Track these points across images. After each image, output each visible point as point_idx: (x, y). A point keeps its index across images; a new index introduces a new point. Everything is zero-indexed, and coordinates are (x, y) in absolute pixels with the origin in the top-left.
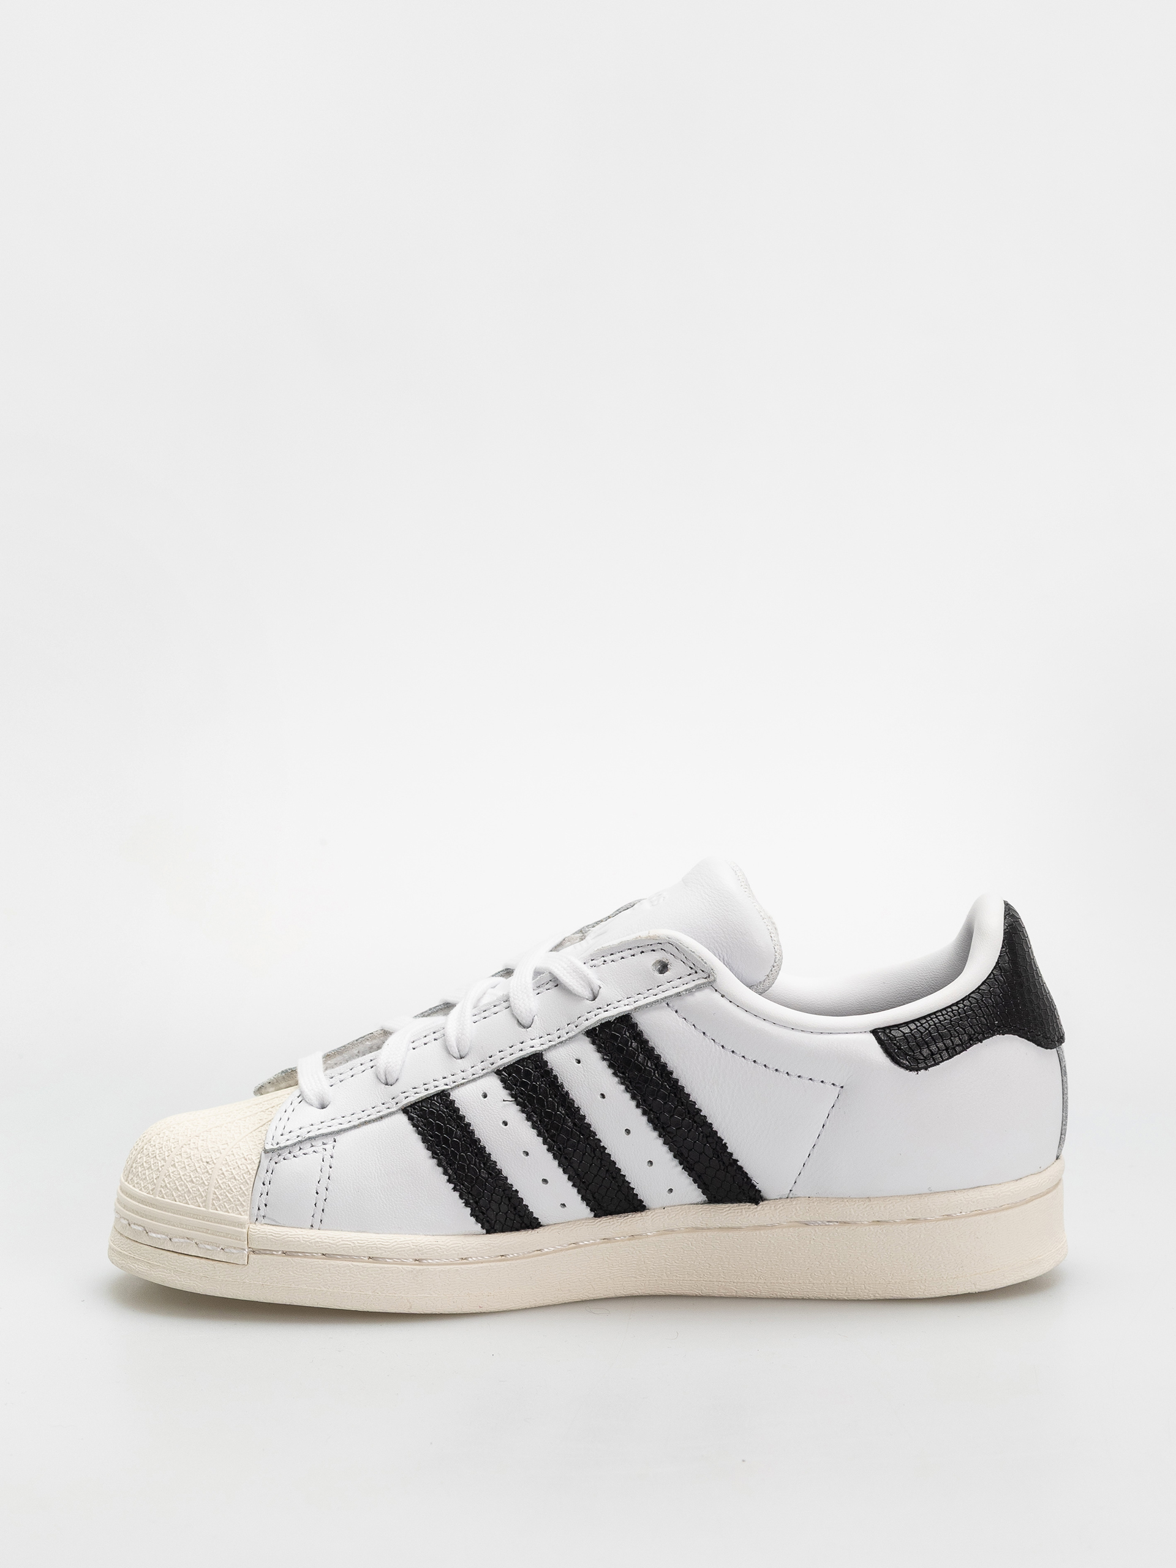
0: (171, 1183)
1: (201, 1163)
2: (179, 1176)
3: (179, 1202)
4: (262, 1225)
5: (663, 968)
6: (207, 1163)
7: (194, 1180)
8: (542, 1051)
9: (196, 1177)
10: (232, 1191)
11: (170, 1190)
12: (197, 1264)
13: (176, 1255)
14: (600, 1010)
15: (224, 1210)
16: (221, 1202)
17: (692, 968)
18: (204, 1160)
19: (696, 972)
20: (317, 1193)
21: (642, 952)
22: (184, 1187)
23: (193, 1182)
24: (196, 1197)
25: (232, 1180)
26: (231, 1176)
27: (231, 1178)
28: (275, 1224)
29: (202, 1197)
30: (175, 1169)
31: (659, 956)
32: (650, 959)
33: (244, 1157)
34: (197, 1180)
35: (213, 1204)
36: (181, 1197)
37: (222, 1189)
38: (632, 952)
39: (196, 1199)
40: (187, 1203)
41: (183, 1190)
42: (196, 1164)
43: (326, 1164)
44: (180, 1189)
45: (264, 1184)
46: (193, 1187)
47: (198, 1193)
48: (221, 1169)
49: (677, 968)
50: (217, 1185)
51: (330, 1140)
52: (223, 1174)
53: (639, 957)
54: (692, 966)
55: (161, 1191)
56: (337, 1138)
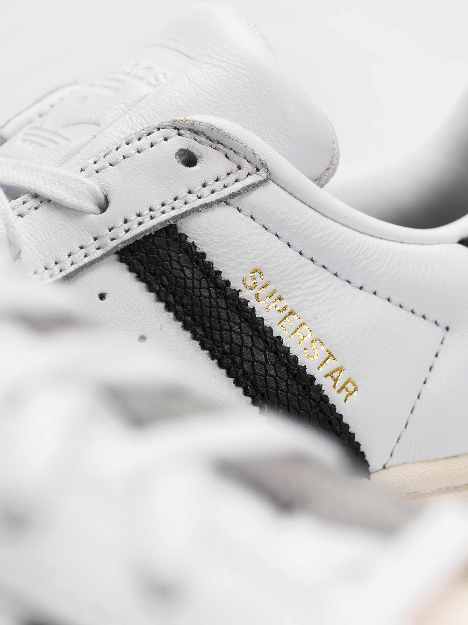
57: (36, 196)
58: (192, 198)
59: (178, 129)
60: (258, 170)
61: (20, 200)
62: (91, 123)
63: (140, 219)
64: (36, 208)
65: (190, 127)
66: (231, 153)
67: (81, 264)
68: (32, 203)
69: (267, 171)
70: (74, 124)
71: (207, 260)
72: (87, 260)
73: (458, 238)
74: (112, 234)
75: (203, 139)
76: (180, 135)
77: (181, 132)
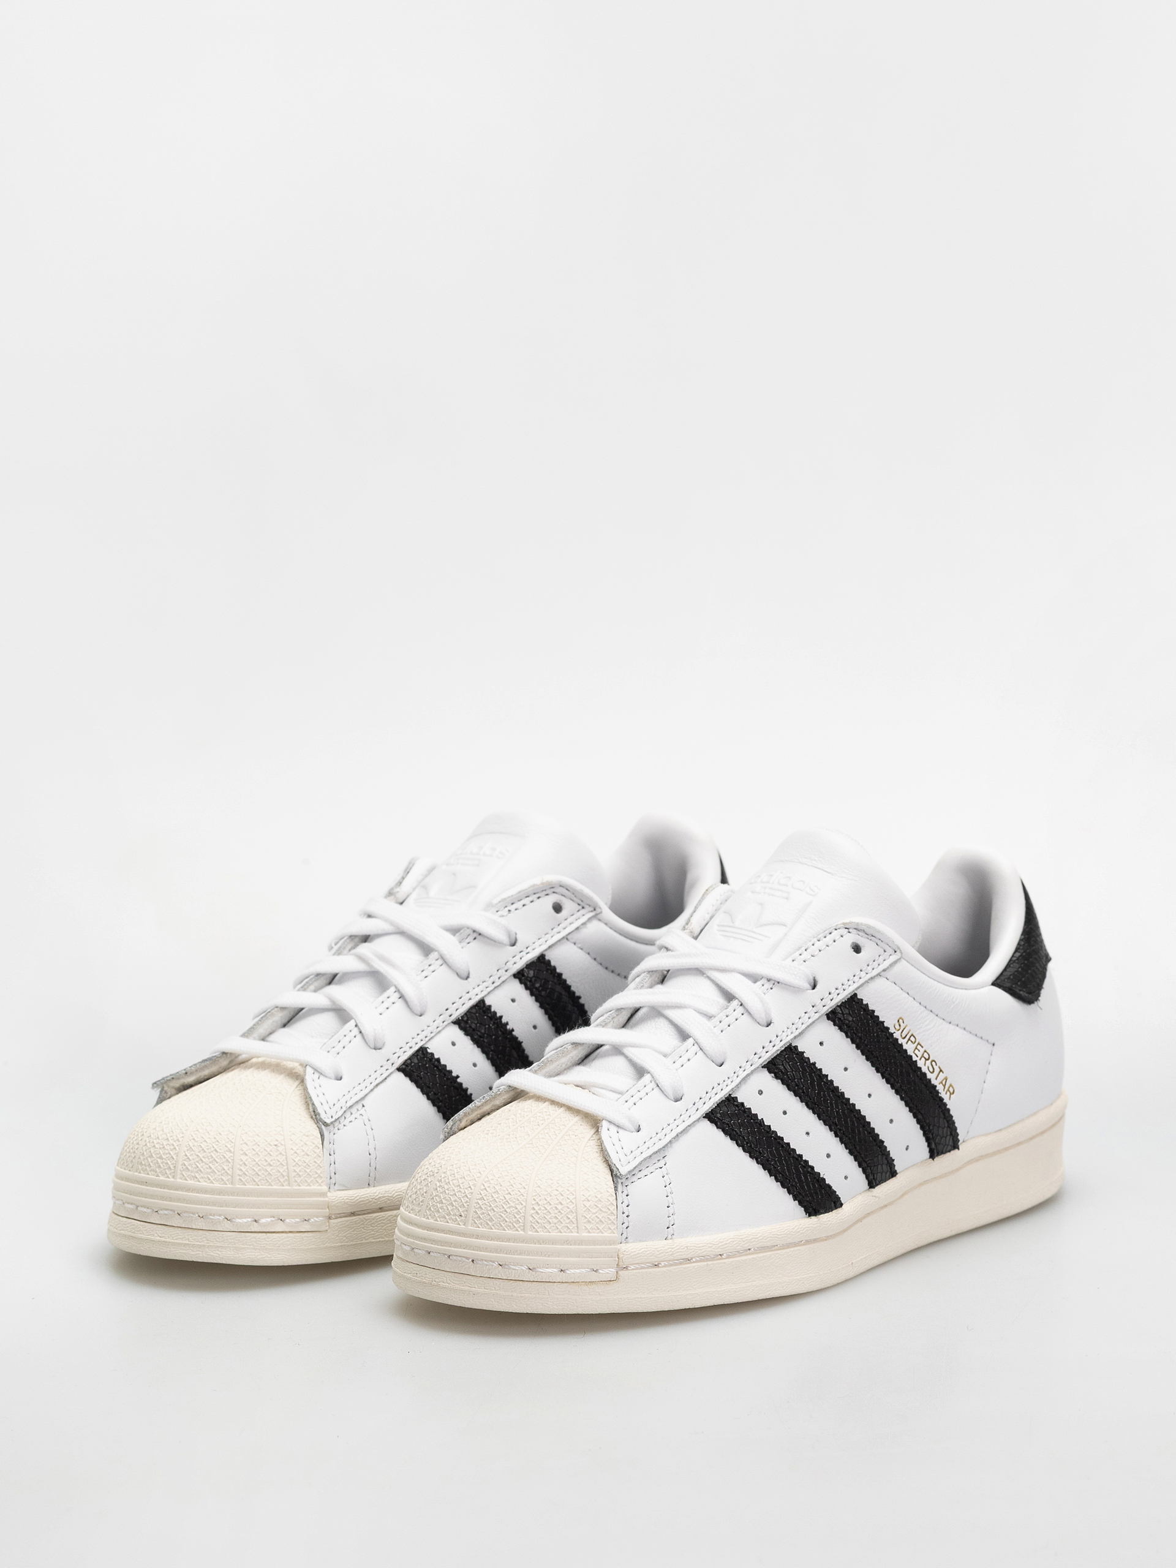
0: (248, 1170)
1: (271, 1147)
2: (255, 1163)
3: (262, 1185)
4: (335, 1191)
5: (557, 908)
6: (276, 1145)
7: (271, 1163)
8: (483, 997)
9: (272, 1160)
10: (309, 1166)
11: (250, 1177)
12: (285, 1238)
13: (264, 1234)
14: (522, 953)
15: (306, 1184)
16: (302, 1178)
17: (579, 905)
18: (272, 1144)
19: (583, 908)
20: (370, 1154)
21: (539, 898)
22: (263, 1172)
23: (271, 1165)
24: (277, 1178)
25: (305, 1156)
26: (303, 1153)
27: (304, 1155)
28: (344, 1188)
29: (284, 1177)
30: (247, 1157)
31: (553, 899)
32: (548, 902)
33: (305, 1135)
34: (274, 1163)
35: (296, 1181)
36: (262, 1181)
37: (300, 1166)
38: (530, 899)
39: (279, 1180)
40: (271, 1185)
41: (263, 1174)
42: (267, 1149)
43: (368, 1127)
44: (260, 1174)
45: (330, 1155)
46: (272, 1169)
47: (279, 1174)
48: (292, 1149)
49: (568, 906)
50: (295, 1163)
51: (359, 1106)
52: (296, 1153)
53: (537, 902)
54: (580, 902)
55: (240, 1179)
56: (364, 1102)
57: (769, 980)
58: (863, 974)
59: (848, 929)
60: (895, 952)
61: (759, 983)
62: (778, 924)
63: (837, 991)
64: (771, 989)
65: (856, 927)
66: (879, 942)
67: (808, 1024)
68: (768, 985)
69: (901, 953)
70: (765, 925)
71: (875, 1014)
72: (811, 1021)
73: (990, 984)
74: (823, 1003)
75: (863, 934)
76: (849, 932)
77: (850, 930)
